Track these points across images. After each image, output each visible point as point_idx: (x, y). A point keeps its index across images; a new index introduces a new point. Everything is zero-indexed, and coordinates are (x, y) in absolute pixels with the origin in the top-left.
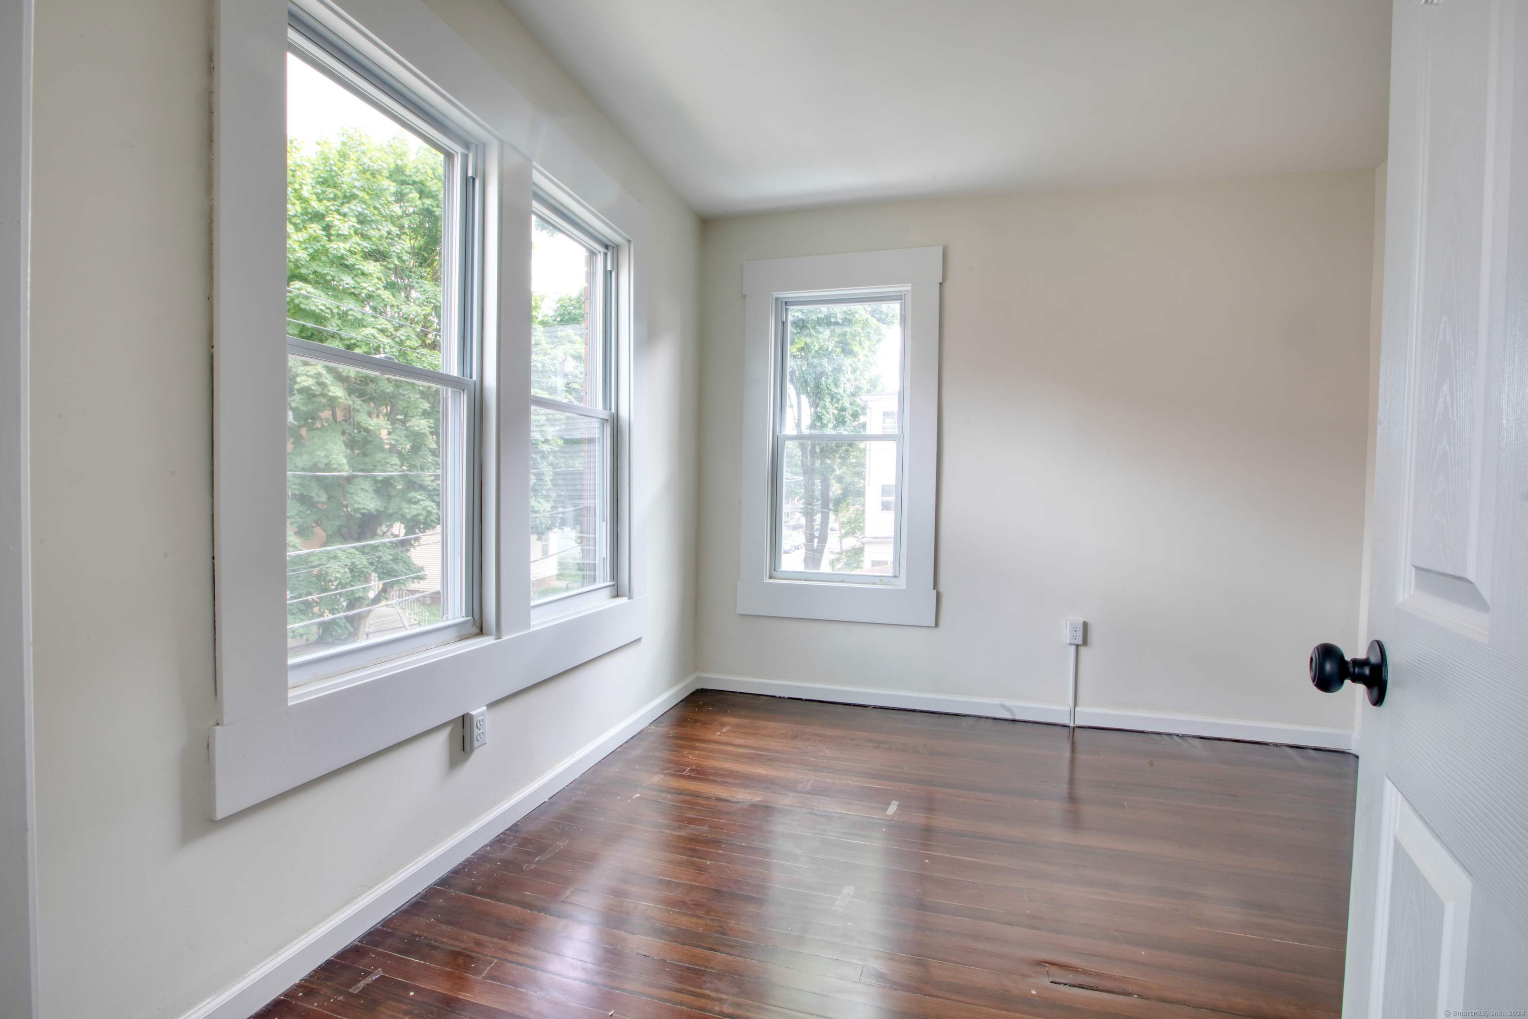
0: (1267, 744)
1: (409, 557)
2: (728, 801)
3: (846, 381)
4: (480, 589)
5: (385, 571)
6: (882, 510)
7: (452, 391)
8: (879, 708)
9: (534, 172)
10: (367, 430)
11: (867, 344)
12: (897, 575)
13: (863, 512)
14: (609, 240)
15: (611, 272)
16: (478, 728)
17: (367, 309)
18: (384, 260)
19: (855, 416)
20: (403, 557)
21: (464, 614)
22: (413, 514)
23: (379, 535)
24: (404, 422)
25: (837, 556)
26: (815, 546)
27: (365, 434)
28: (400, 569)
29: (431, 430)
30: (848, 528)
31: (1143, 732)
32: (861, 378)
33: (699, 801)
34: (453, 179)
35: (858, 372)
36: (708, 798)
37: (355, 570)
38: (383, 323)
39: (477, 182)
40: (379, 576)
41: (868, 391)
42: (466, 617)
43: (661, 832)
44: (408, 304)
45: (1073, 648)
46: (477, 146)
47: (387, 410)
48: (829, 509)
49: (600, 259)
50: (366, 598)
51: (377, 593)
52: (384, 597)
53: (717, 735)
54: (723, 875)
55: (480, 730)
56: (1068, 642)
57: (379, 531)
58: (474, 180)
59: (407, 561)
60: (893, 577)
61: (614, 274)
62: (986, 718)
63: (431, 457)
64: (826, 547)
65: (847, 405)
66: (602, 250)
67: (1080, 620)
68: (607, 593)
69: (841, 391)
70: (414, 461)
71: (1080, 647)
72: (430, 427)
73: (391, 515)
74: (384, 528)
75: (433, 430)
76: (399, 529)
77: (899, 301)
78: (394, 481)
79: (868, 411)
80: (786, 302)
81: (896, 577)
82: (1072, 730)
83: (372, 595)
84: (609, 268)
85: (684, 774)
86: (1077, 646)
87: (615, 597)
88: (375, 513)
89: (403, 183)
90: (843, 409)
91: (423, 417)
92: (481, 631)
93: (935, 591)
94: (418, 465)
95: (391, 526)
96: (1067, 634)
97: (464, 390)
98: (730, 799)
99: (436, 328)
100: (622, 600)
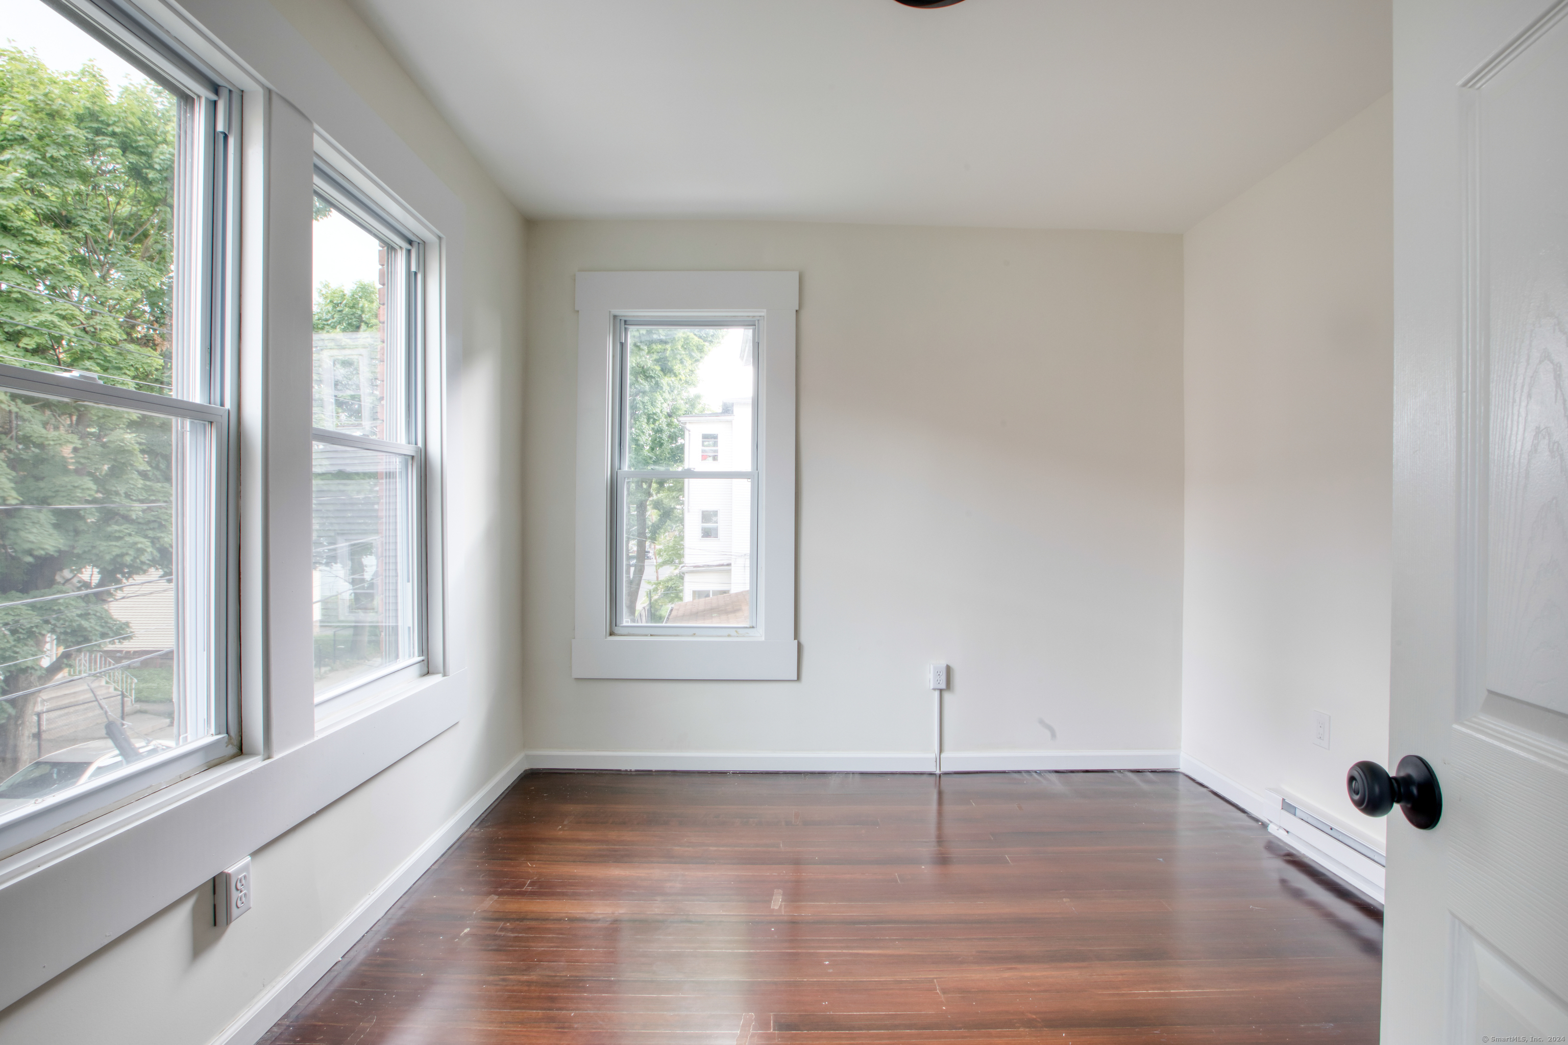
0: (1111, 771)
1: (106, 611)
2: (585, 920)
3: (663, 401)
4: (238, 693)
5: (69, 631)
6: (703, 537)
7: (191, 423)
8: (739, 773)
9: (316, 137)
10: (41, 446)
11: (688, 362)
12: (754, 625)
13: (682, 538)
14: (414, 234)
15: (416, 273)
16: (237, 889)
17: (41, 287)
18: (67, 227)
19: (673, 438)
20: (97, 612)
21: (213, 730)
22: (114, 553)
23: (59, 583)
24: (98, 437)
25: (654, 586)
26: (631, 577)
27: (37, 451)
28: (91, 627)
29: (141, 448)
30: (665, 556)
31: (1004, 772)
32: (678, 398)
33: (548, 926)
34: (193, 132)
35: (676, 392)
36: (560, 920)
37: (21, 630)
38: (62, 306)
39: (231, 141)
40: (58, 639)
41: (687, 413)
42: (216, 734)
43: (504, 980)
44: (106, 286)
45: (937, 693)
46: (230, 91)
47: (71, 421)
48: (646, 537)
49: (400, 260)
50: (36, 667)
51: (54, 659)
52: (66, 664)
53: (560, 833)
54: (594, 1029)
55: (241, 892)
56: (932, 687)
57: (58, 578)
58: (226, 137)
59: (103, 616)
60: (750, 628)
61: (419, 277)
62: (853, 773)
63: (142, 482)
64: (643, 578)
65: (665, 427)
66: (405, 245)
67: (943, 664)
68: (415, 670)
69: (658, 411)
70: (115, 486)
71: (943, 692)
72: (140, 444)
73: (78, 556)
74: (67, 573)
75: (144, 447)
76: (90, 574)
77: (752, 327)
78: (85, 512)
79: (687, 433)
80: (625, 321)
81: (753, 627)
82: (938, 778)
83: (46, 662)
84: (413, 269)
85: (524, 889)
86: (941, 690)
87: (424, 675)
88: (56, 555)
89: (98, 132)
90: (659, 431)
91: (128, 431)
92: (240, 750)
93: (796, 641)
94: (122, 492)
95: (79, 570)
96: (931, 678)
97: (211, 423)
98: (587, 916)
99: (149, 319)
100: (435, 680)
